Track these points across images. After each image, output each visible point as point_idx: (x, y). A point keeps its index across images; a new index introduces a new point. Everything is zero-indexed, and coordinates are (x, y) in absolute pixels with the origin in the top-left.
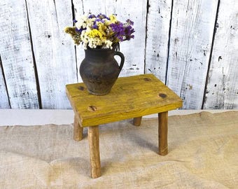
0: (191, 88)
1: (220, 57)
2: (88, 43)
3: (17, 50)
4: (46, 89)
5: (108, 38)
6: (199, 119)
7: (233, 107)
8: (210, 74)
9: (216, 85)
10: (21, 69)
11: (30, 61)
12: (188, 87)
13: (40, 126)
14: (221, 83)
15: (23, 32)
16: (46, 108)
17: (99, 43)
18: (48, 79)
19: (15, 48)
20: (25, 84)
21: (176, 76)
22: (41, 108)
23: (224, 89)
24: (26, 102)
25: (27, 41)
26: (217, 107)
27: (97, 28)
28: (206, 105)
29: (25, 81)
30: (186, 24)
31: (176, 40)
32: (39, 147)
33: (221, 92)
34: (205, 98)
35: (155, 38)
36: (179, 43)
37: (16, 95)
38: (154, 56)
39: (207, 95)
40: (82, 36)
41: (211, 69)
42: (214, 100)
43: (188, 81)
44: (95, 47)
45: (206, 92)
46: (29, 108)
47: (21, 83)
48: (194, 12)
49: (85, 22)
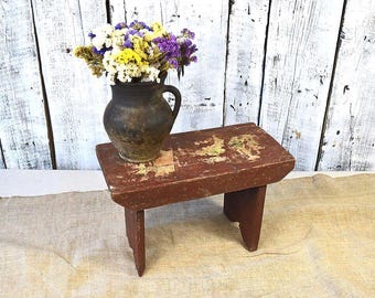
0: (299, 135)
1: (346, 87)
2: (116, 74)
3: (15, 72)
4: (64, 137)
5: (151, 63)
6: (312, 186)
7: (366, 167)
8: (329, 114)
9: (338, 132)
10: (21, 104)
11: (37, 90)
12: (294, 135)
13: (54, 196)
14: (347, 129)
15: (25, 43)
16: (63, 168)
17: (136, 74)
18: (66, 120)
19: (12, 69)
20: (29, 128)
21: (274, 116)
22: (55, 167)
23: (352, 139)
24: (31, 157)
25: (33, 58)
26: (339, 168)
27: (131, 46)
28: (322, 164)
29: (29, 124)
30: (292, 33)
31: (276, 59)
32: (53, 231)
33: (347, 143)
34: (320, 153)
35: (241, 54)
36: (280, 63)
37: (13, 147)
38: (240, 83)
39: (324, 148)
40: (104, 61)
41: (331, 106)
42: (336, 157)
43: (295, 125)
44: (130, 80)
45: (322, 143)
46: (36, 168)
47: (23, 126)
48: (306, 13)
49: (109, 37)
